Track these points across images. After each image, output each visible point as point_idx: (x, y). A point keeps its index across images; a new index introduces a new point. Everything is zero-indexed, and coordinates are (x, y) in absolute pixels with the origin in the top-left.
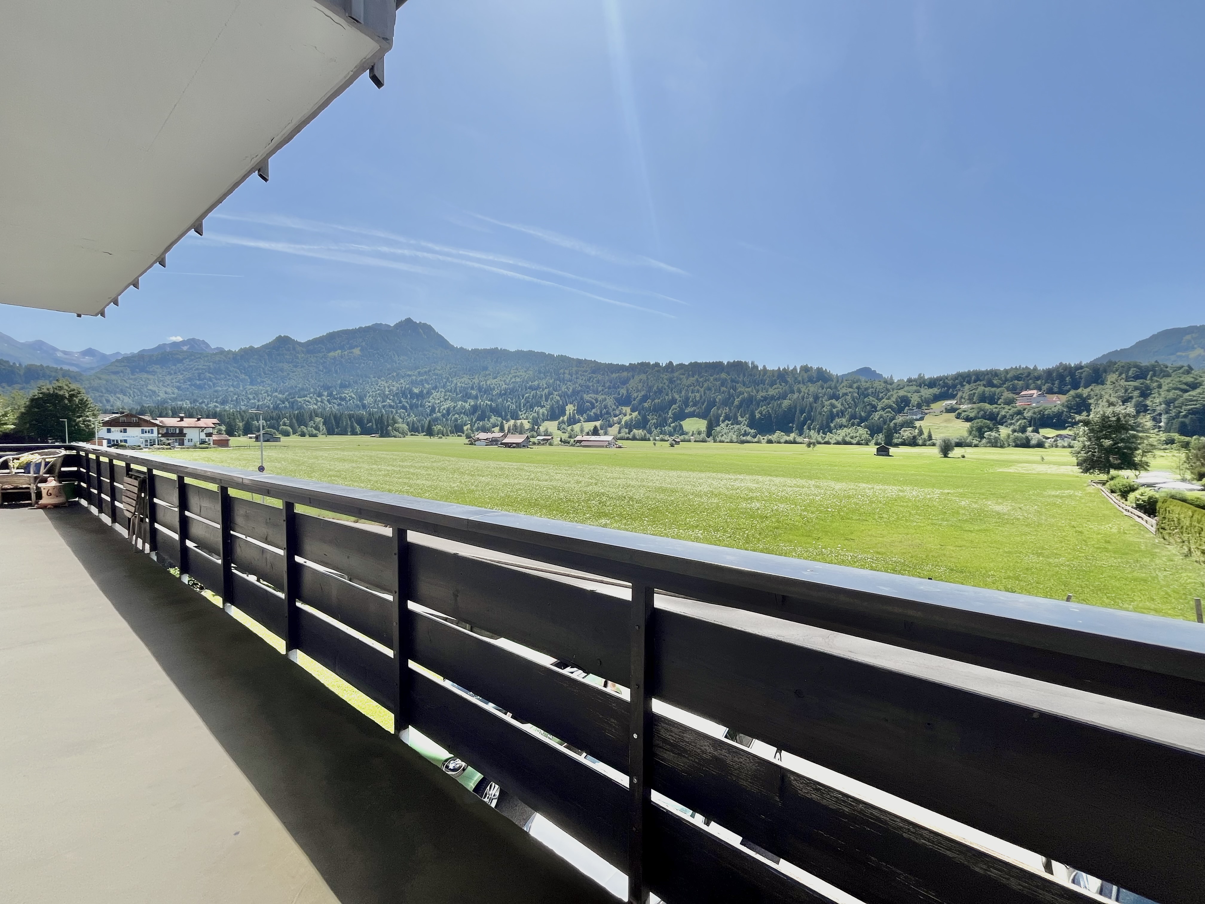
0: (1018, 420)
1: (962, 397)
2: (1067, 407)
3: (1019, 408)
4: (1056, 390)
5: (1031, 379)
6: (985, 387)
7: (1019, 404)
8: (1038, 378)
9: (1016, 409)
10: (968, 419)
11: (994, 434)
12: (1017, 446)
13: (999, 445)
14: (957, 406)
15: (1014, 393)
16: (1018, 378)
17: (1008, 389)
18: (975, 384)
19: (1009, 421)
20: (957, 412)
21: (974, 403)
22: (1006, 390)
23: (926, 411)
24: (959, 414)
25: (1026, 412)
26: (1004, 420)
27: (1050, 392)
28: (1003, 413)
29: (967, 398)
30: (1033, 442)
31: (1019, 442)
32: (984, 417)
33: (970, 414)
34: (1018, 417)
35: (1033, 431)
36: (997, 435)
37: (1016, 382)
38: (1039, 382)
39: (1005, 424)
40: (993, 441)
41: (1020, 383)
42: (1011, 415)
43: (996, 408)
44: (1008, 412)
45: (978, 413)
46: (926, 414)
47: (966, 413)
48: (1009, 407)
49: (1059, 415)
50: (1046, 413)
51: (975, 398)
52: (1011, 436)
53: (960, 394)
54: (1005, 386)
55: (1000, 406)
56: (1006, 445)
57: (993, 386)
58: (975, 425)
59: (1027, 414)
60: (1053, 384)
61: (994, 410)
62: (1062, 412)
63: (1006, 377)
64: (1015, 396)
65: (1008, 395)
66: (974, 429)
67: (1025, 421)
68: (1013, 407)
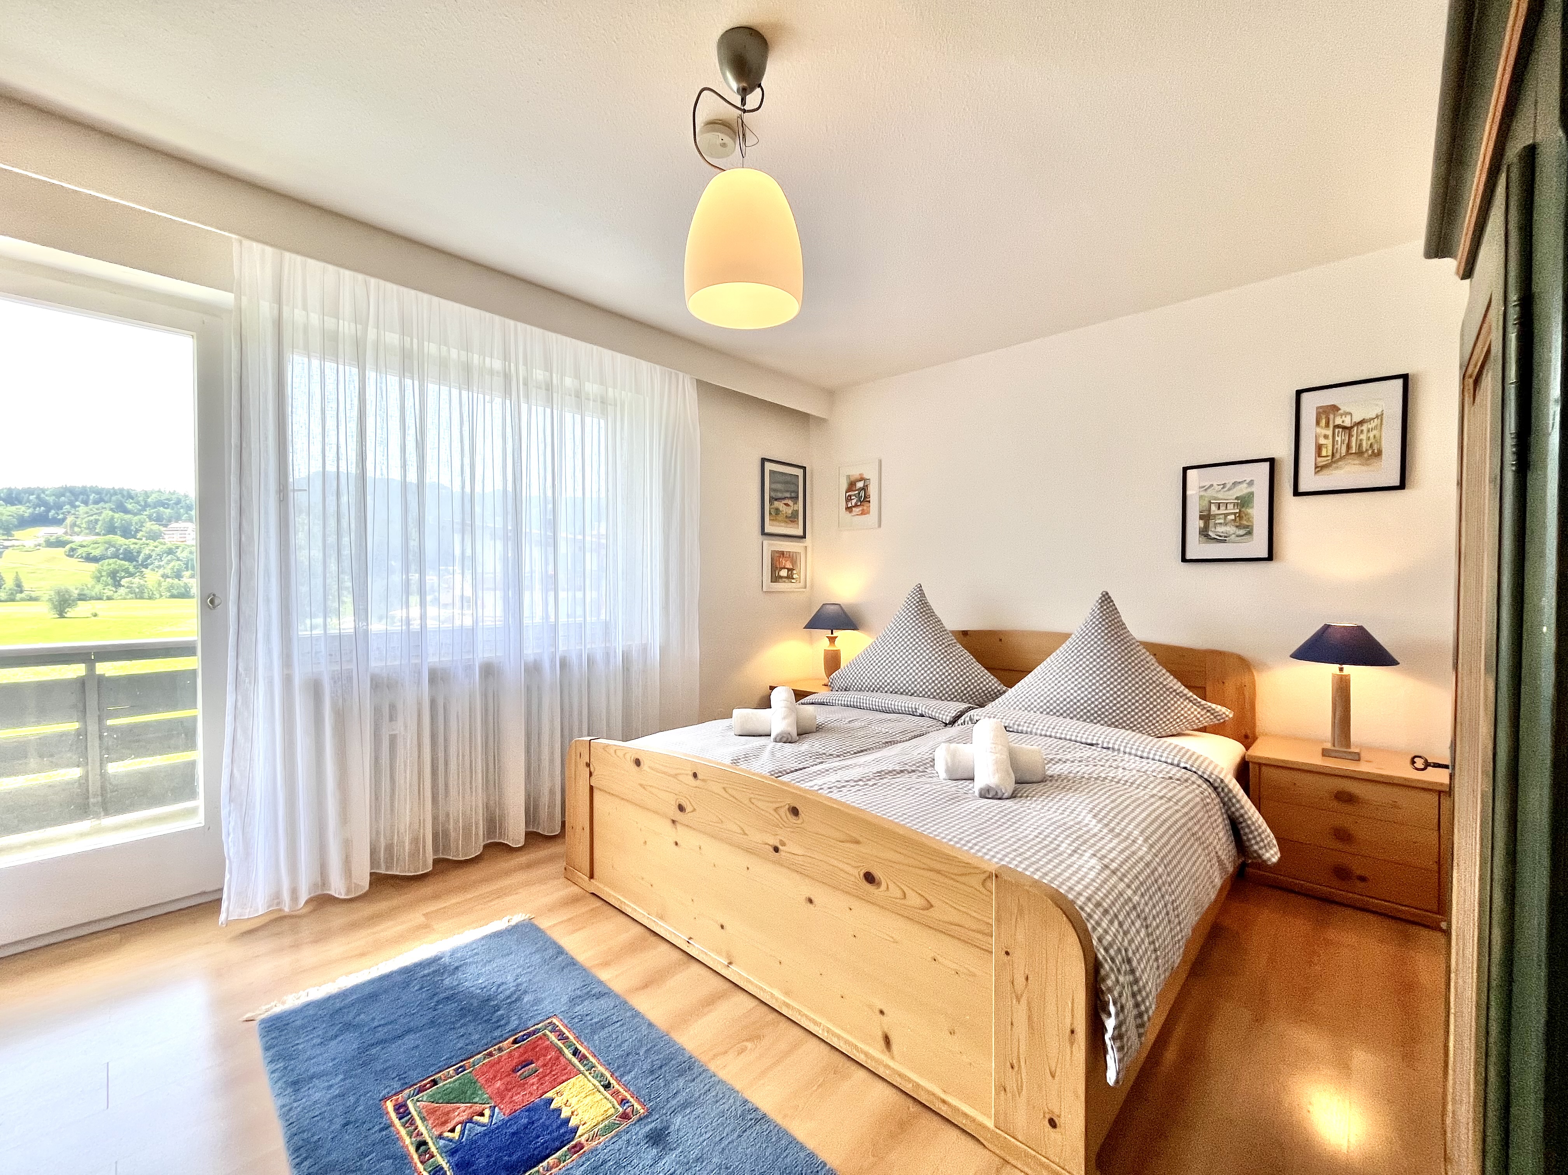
0: (169, 562)
1: (74, 525)
5: (179, 507)
6: (114, 512)
7: (170, 541)
10: (90, 559)
11: (136, 580)
12: (173, 596)
13: (145, 595)
15: (160, 525)
16: (164, 504)
17: (150, 517)
18: (96, 506)
19: (157, 563)
20: (68, 547)
21: (98, 534)
22: (147, 520)
26: (149, 561)
28: (147, 552)
29: (84, 525)
31: (175, 592)
32: (116, 556)
33: (92, 551)
36: (142, 582)
39: (150, 567)
40: (137, 590)
42: (158, 555)
43: (136, 544)
44: (153, 550)
47: (85, 549)
51: (98, 527)
52: (163, 584)
53: (70, 519)
54: (145, 513)
55: (141, 542)
56: (158, 596)
57: (126, 511)
58: (105, 568)
61: (132, 547)
66: (104, 574)
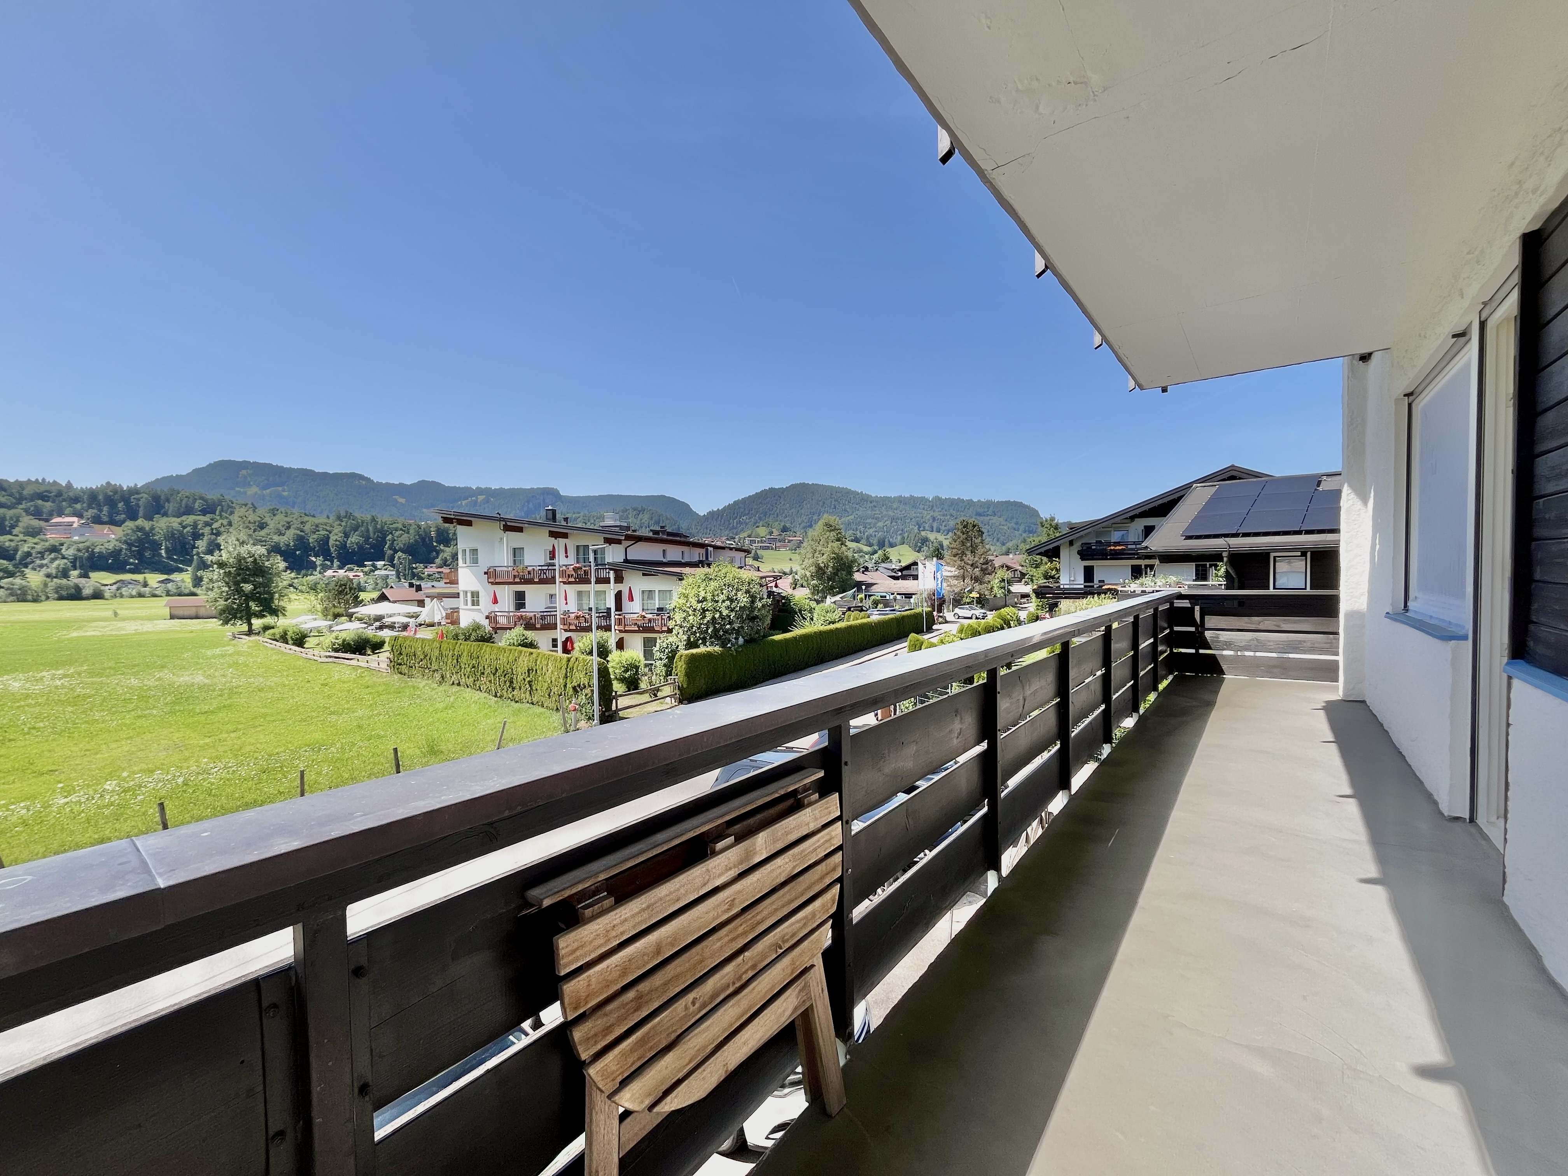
0: (53, 560)
2: (126, 542)
3: (52, 542)
4: (105, 519)
5: (64, 500)
7: (52, 537)
8: (76, 500)
9: (47, 544)
11: (18, 581)
12: (61, 598)
13: (30, 597)
15: (40, 519)
16: (43, 497)
17: (27, 511)
19: (38, 562)
22: (24, 514)
25: (64, 548)
26: (29, 560)
27: (97, 520)
28: (26, 549)
30: (87, 592)
31: (64, 593)
34: (53, 555)
35: (81, 576)
36: (24, 583)
37: (40, 502)
38: (78, 506)
39: (30, 566)
40: (19, 592)
41: (48, 504)
42: (40, 553)
44: (33, 548)
49: (116, 553)
50: (97, 550)
52: (50, 584)
54: (20, 506)
55: (18, 538)
56: (43, 598)
59: (69, 552)
60: (101, 511)
61: (8, 544)
62: (121, 550)
63: (21, 494)
64: (42, 523)
65: (27, 521)
67: (66, 561)
68: (43, 540)
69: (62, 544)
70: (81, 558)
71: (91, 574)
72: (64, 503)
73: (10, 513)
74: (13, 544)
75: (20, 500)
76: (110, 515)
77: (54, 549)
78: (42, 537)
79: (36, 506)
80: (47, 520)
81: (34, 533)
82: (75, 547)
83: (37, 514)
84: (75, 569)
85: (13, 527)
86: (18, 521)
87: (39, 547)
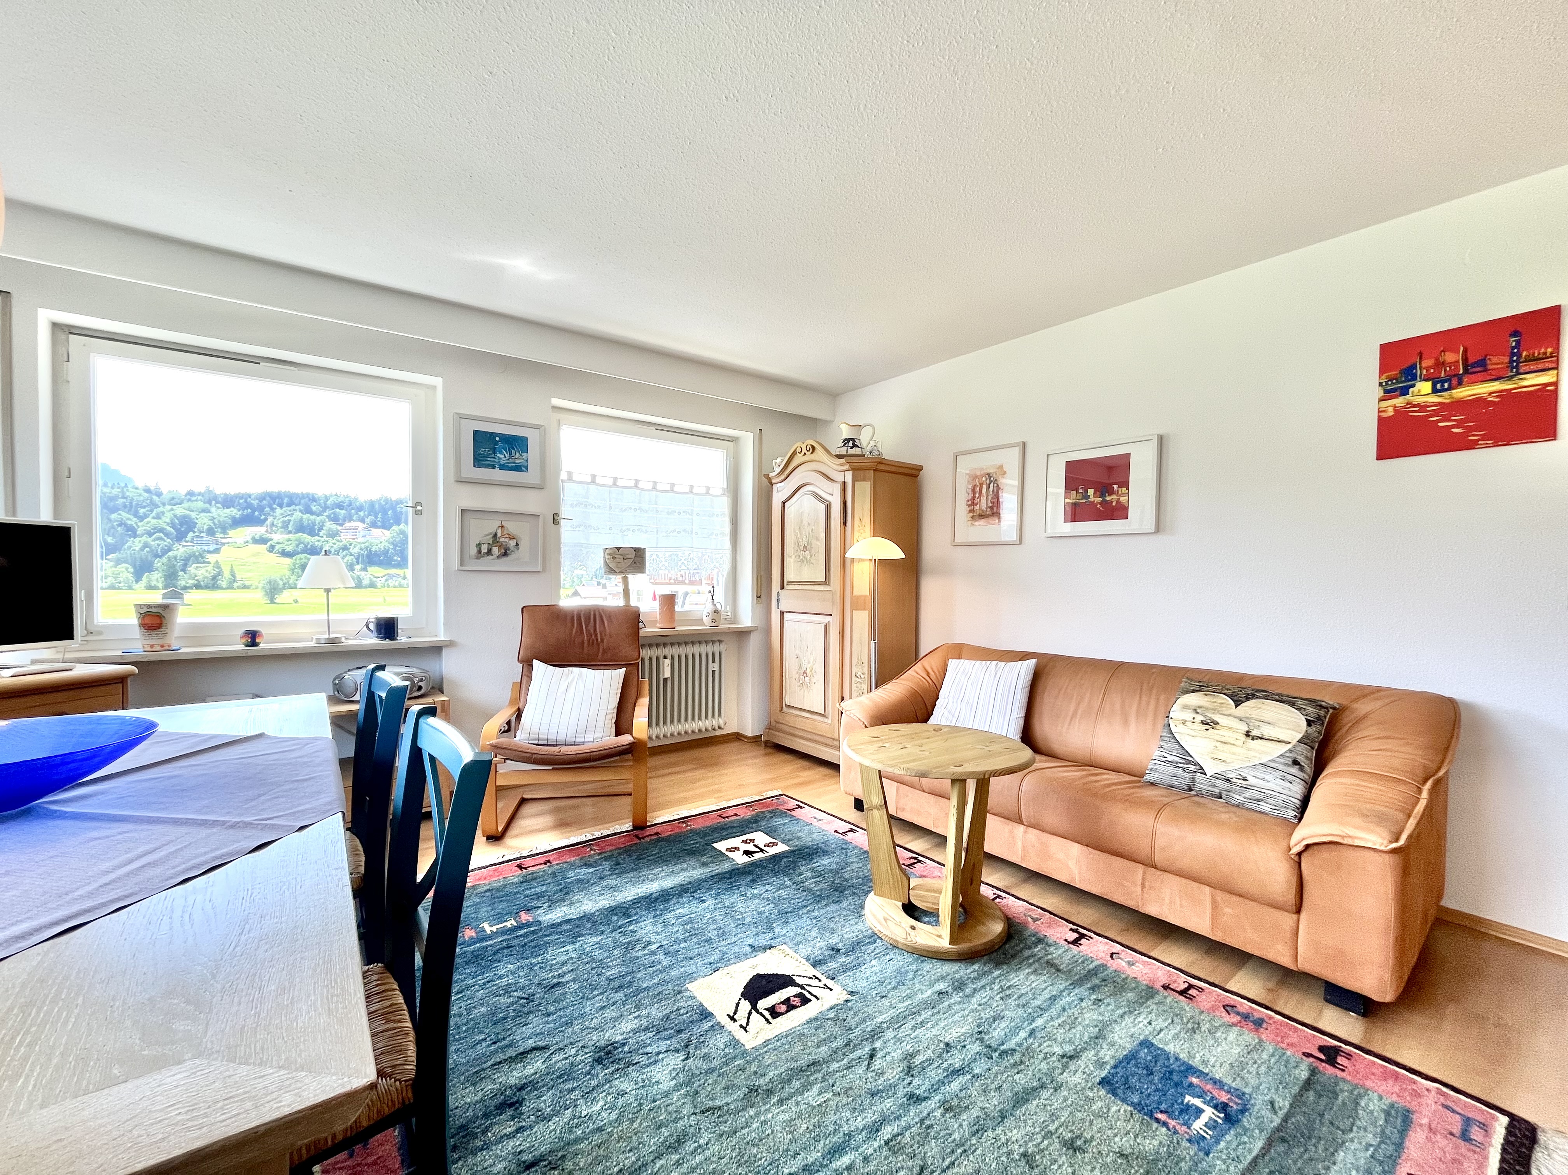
2: (392, 543)
3: (344, 542)
4: (379, 524)
8: (360, 508)
9: (341, 544)
14: (268, 536)
23: (224, 541)
24: (273, 547)
25: (352, 547)
27: (374, 525)
30: (366, 582)
34: (344, 553)
35: (361, 570)
37: (338, 510)
38: (362, 514)
41: (343, 512)
45: (297, 546)
46: (224, 544)
48: (334, 541)
49: (386, 552)
50: (373, 549)
59: (355, 550)
60: (376, 517)
62: (388, 550)
63: (325, 504)
64: (339, 528)
65: (329, 525)
67: (353, 557)
68: (337, 541)
69: (351, 545)
70: (363, 555)
71: (369, 569)
72: (353, 511)
73: (319, 519)
74: (320, 544)
75: (325, 508)
76: (383, 522)
77: (345, 548)
78: (338, 538)
79: (334, 513)
80: (342, 525)
81: (333, 535)
82: (359, 546)
83: (335, 519)
84: (358, 564)
85: (320, 530)
86: (323, 525)
87: (336, 547)
